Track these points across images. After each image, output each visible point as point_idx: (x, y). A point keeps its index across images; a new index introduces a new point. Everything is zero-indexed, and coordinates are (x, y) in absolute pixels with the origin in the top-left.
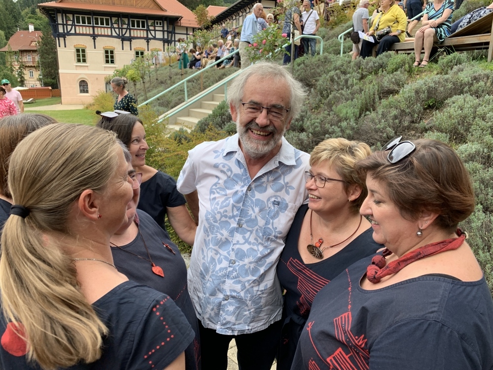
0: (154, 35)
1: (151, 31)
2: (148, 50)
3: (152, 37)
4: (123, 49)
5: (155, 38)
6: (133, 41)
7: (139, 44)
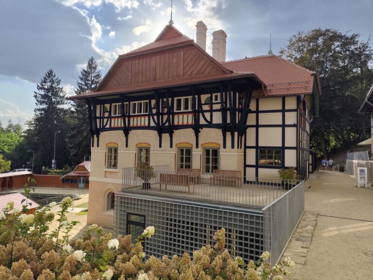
0: (209, 120)
1: (205, 114)
2: (197, 147)
3: (205, 123)
4: (160, 146)
5: (210, 125)
6: (176, 133)
7: (184, 137)
